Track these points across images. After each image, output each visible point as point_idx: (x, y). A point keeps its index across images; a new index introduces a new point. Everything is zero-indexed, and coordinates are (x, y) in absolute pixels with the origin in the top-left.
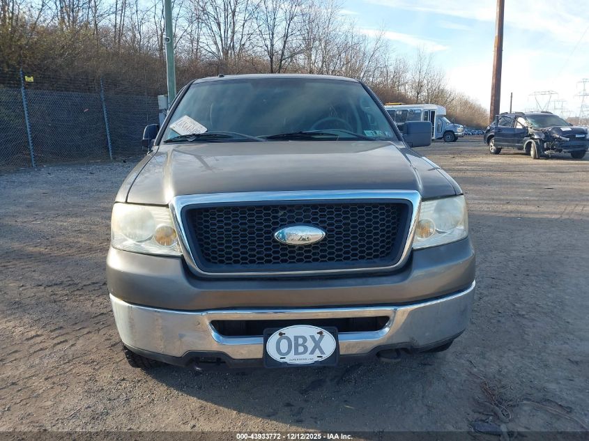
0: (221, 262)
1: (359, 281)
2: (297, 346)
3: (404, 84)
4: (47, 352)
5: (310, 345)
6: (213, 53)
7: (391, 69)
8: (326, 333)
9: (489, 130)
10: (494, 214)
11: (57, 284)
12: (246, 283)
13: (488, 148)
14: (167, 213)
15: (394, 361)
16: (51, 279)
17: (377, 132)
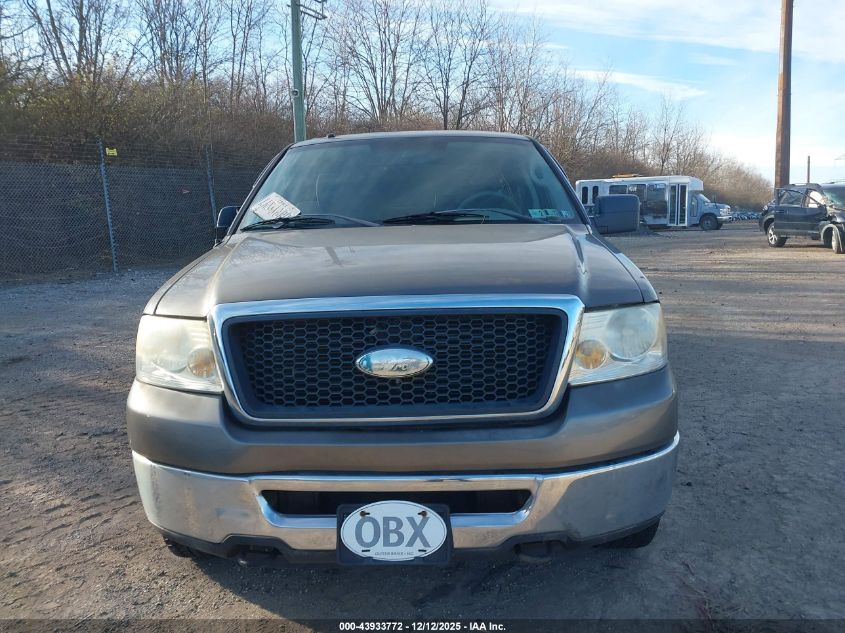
0: (280, 402)
1: (484, 433)
2: (387, 532)
3: (643, 148)
4: (69, 530)
5: (408, 531)
6: (366, 111)
7: (623, 126)
8: (432, 515)
9: (766, 212)
10: (761, 336)
11: (107, 433)
12: (314, 435)
13: (766, 238)
14: (205, 330)
15: (538, 560)
16: (102, 425)
17: (549, 211)
